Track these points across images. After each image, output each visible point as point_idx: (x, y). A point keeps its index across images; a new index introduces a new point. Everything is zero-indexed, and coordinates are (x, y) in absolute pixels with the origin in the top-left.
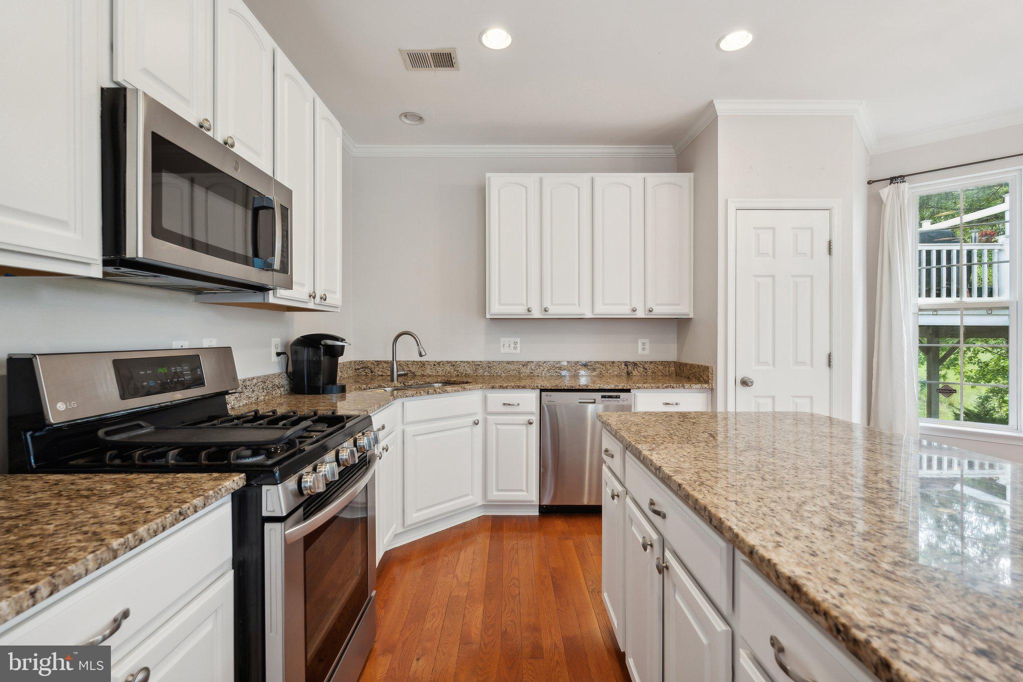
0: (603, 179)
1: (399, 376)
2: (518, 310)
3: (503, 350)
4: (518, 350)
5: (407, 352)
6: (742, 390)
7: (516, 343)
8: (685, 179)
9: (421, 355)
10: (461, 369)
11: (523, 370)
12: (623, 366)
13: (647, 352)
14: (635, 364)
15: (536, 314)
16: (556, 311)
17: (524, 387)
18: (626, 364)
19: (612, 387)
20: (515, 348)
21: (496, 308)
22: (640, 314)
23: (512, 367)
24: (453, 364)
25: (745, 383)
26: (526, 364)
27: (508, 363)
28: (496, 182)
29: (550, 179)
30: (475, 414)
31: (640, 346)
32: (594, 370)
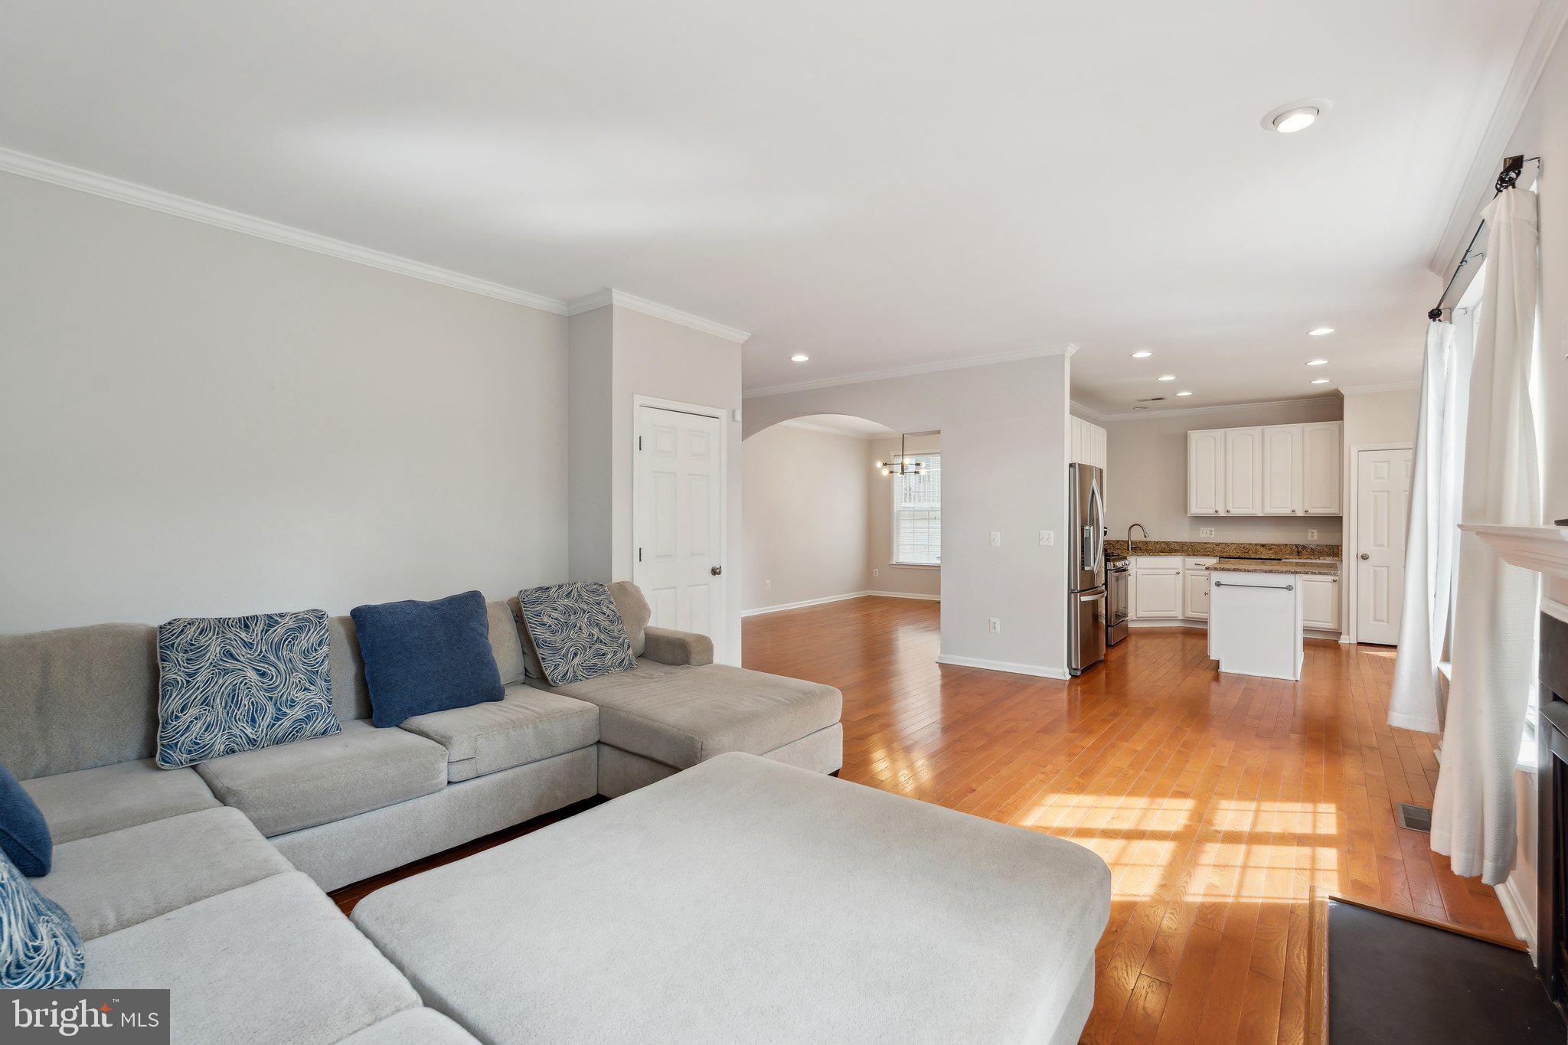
0: (1270, 430)
1: (1132, 548)
2: (1210, 512)
3: (1201, 535)
4: (1213, 536)
5: (1137, 536)
6: (1362, 562)
7: (1211, 531)
8: (1332, 425)
9: (1145, 537)
10: (1172, 546)
11: (1216, 548)
12: (1294, 548)
13: (1315, 537)
14: (1304, 547)
15: (1222, 513)
16: (1235, 511)
17: (1208, 555)
18: (1297, 546)
19: (1268, 557)
20: (1211, 534)
21: (1195, 509)
22: (1300, 513)
23: (1208, 546)
24: (1166, 543)
25: (1365, 557)
26: (1218, 545)
27: (1205, 543)
28: (1194, 436)
29: (1232, 432)
30: (1178, 569)
31: (1309, 534)
32: (1271, 549)
